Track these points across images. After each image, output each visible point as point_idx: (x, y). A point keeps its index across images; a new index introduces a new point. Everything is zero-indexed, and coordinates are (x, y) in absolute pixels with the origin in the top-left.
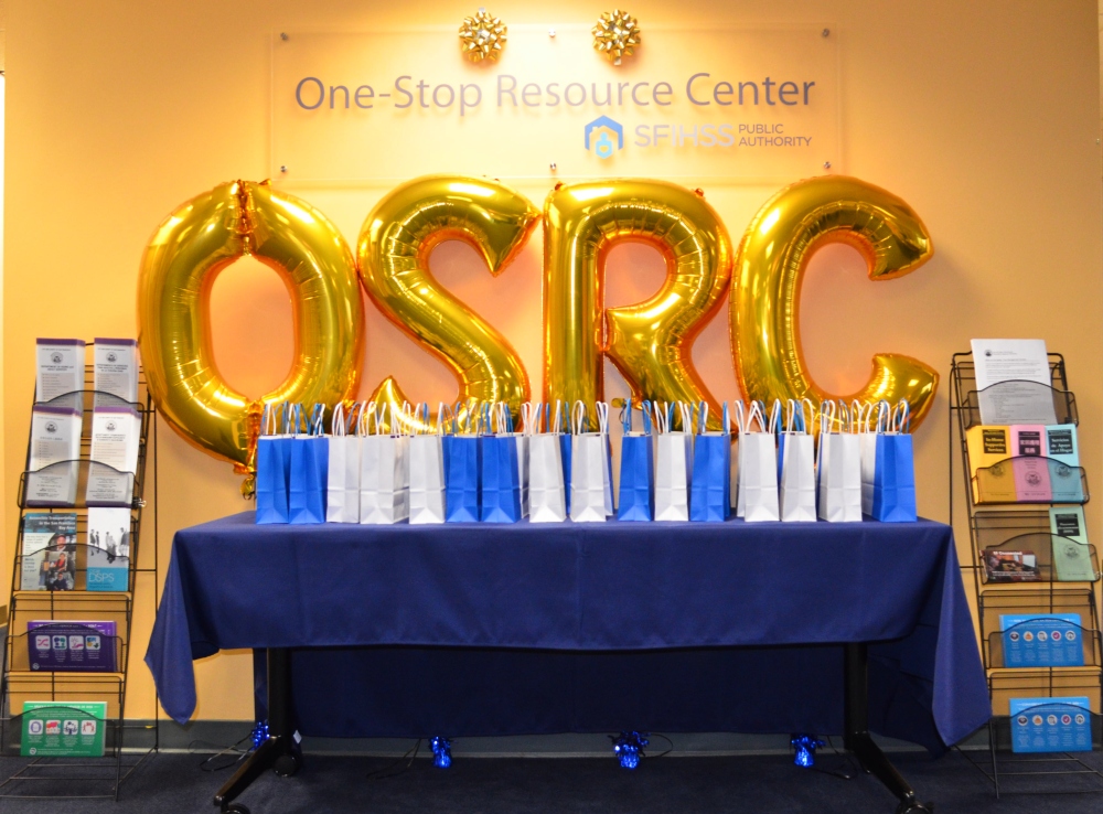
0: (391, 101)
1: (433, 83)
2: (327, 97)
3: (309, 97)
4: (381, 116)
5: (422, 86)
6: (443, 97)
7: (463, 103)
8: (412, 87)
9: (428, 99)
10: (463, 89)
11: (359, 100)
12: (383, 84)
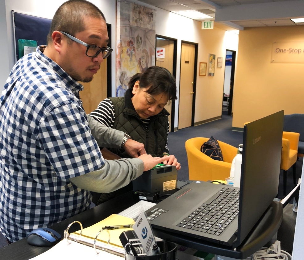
0: (289, 52)
1: (294, 49)
2: (280, 51)
3: (277, 51)
4: (287, 53)
5: (293, 49)
6: (296, 51)
7: (299, 52)
8: (292, 50)
9: (294, 51)
10: (299, 50)
11: (284, 51)
12: (288, 49)
